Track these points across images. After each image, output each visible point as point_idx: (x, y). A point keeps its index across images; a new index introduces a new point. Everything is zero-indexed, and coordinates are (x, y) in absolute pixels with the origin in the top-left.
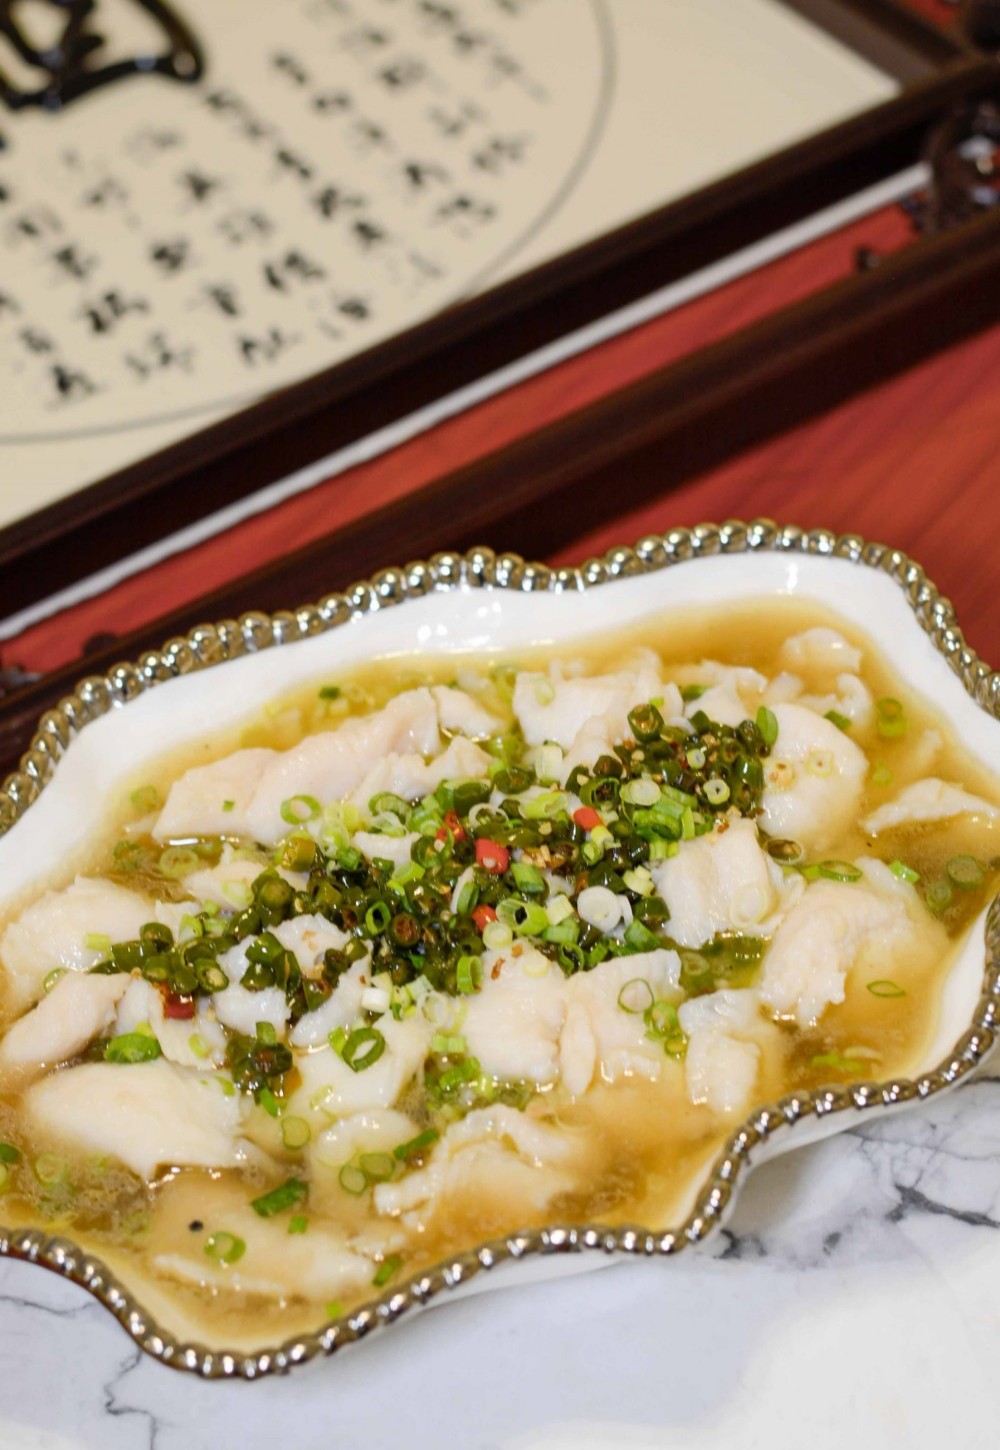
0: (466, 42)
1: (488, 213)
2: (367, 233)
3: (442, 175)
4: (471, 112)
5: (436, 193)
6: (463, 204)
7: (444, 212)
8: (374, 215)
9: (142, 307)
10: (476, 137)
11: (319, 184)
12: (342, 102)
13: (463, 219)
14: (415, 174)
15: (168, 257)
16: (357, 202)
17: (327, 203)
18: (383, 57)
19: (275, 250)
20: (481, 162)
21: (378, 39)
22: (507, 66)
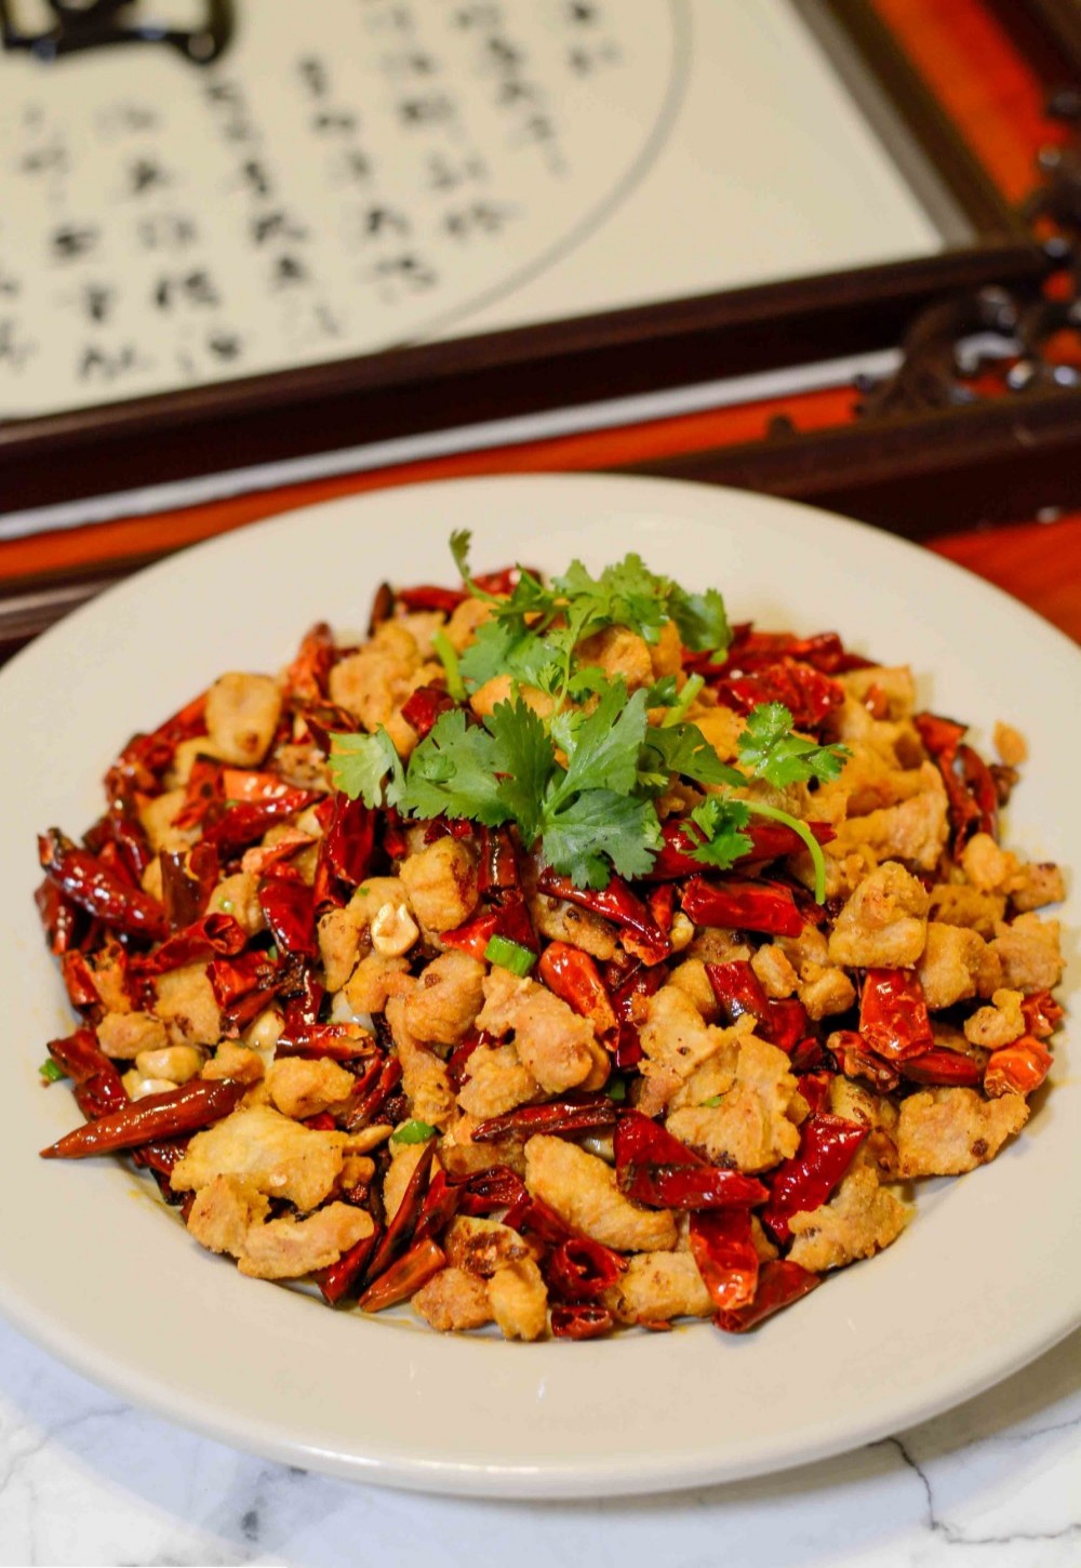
0: (513, 91)
1: (428, 280)
2: (289, 269)
3: (402, 226)
4: (476, 169)
5: (389, 245)
6: (407, 264)
7: (383, 268)
8: (307, 254)
10: (463, 197)
11: (268, 207)
12: (347, 123)
13: (398, 282)
14: (375, 219)
15: (70, 244)
16: (298, 234)
17: (265, 228)
18: (418, 87)
19: (176, 263)
20: (454, 225)
21: (422, 64)
22: (541, 128)
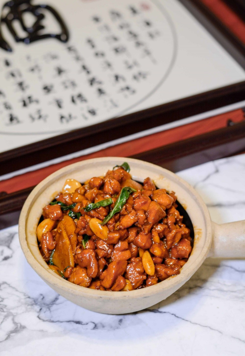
0: (138, 44)
1: (134, 92)
2: (100, 91)
3: (124, 79)
4: (136, 63)
5: (122, 84)
6: (128, 88)
7: (122, 89)
8: (104, 87)
9: (37, 102)
10: (135, 70)
11: (91, 76)
12: (103, 55)
13: (127, 92)
14: (117, 78)
15: (47, 89)
16: (100, 83)
17: (92, 82)
18: (116, 44)
19: (75, 92)
20: (135, 77)
21: (116, 39)
22: (148, 53)
